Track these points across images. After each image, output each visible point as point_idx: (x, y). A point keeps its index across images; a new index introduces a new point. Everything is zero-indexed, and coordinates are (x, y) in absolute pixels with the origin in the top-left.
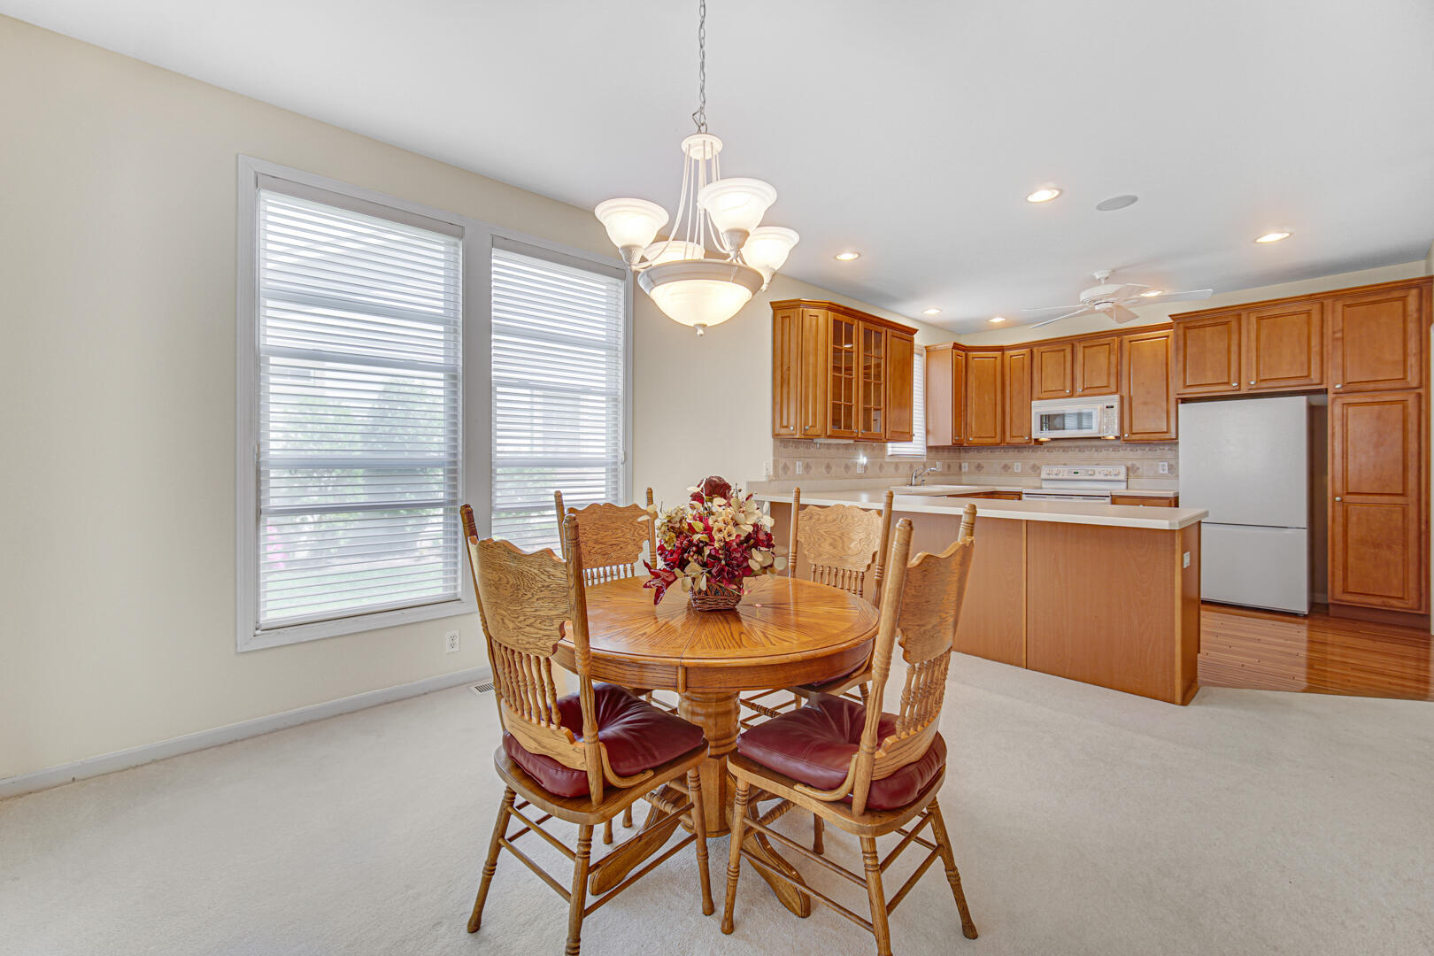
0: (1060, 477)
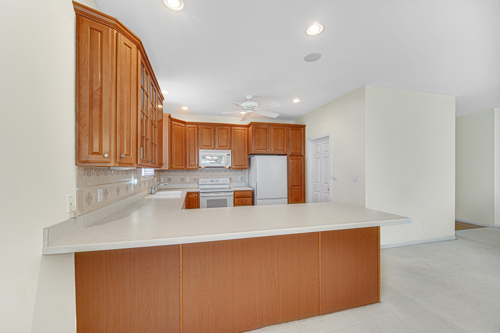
0: (207, 183)
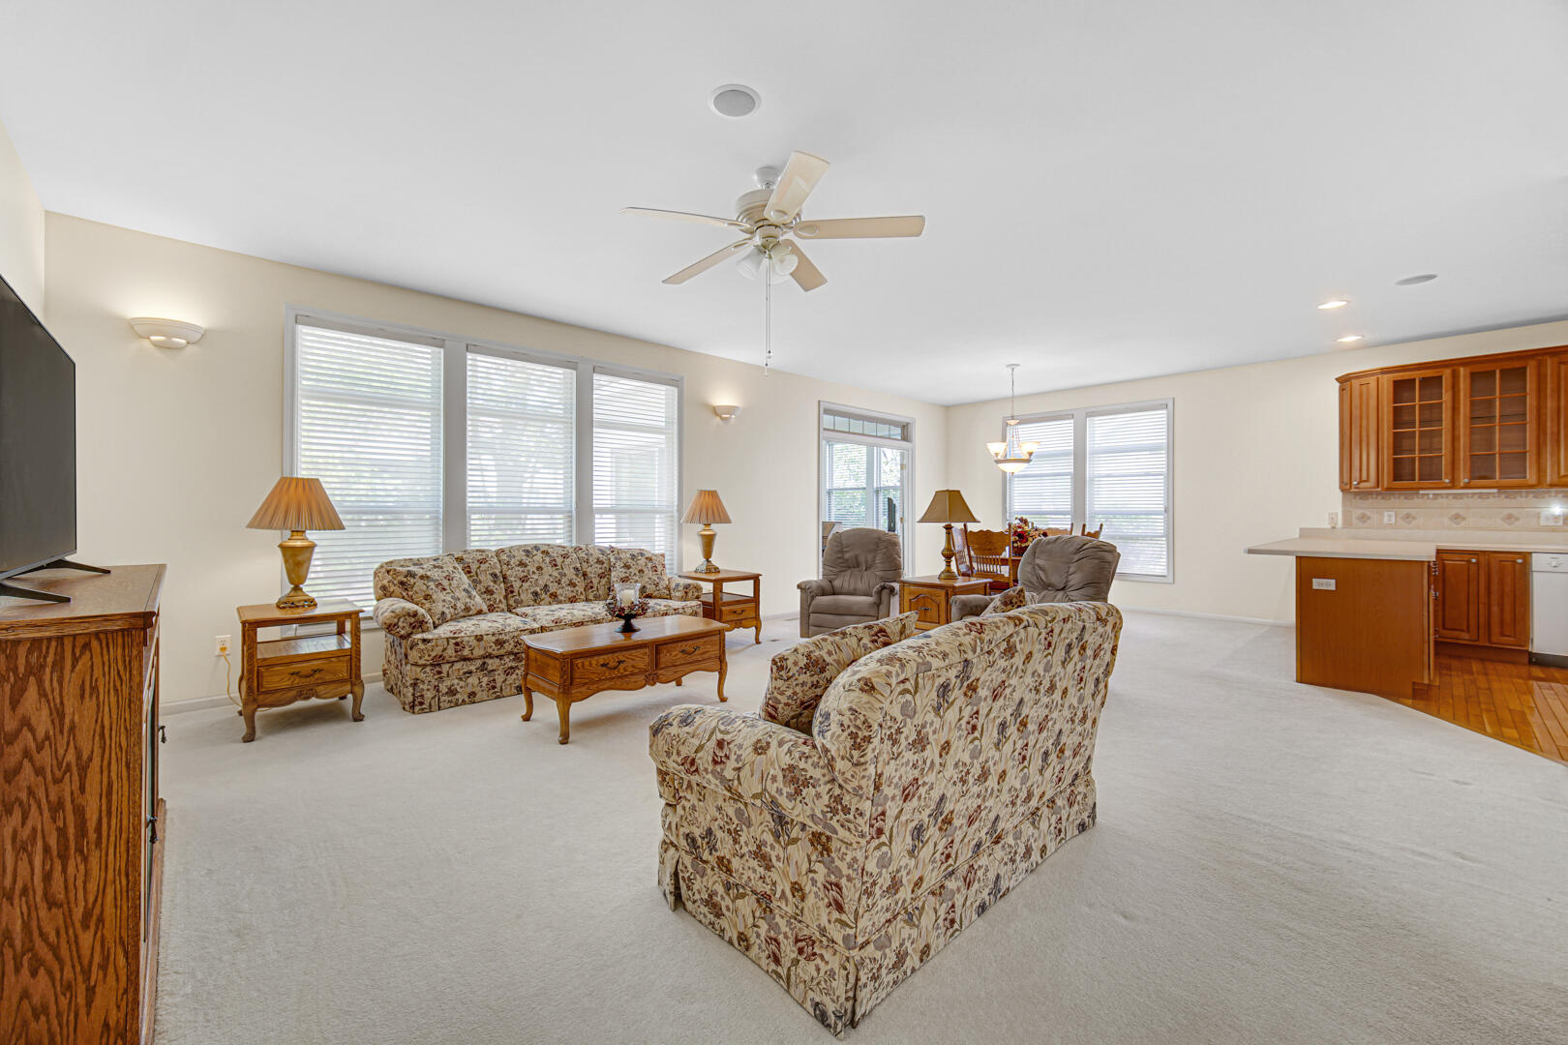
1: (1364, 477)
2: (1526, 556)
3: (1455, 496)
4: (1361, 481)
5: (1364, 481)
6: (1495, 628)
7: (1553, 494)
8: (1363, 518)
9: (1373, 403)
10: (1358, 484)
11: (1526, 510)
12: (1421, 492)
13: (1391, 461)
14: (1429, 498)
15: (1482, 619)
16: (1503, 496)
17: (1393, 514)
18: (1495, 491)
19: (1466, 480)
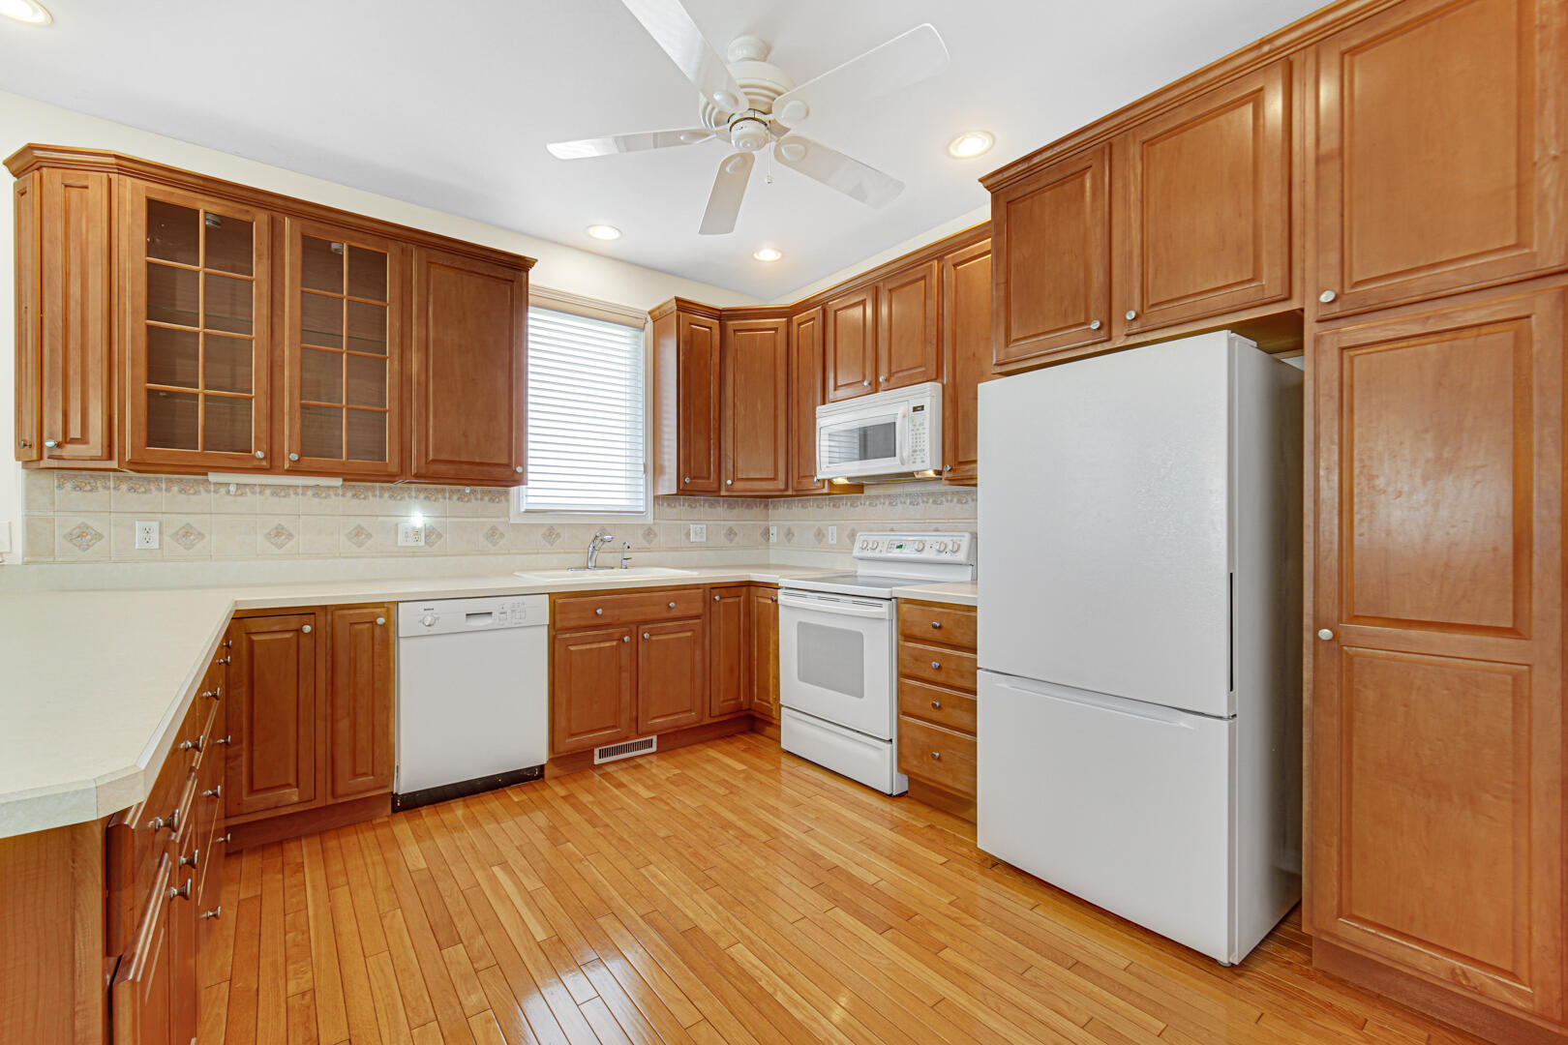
0: (877, 553)
1: (75, 432)
2: (389, 608)
3: (277, 490)
4: (66, 440)
5: (74, 441)
6: (344, 765)
7: (413, 494)
8: (82, 536)
9: (97, 239)
10: (59, 445)
11: (380, 519)
12: (213, 477)
13: (143, 397)
14: (228, 492)
15: (321, 749)
16: (349, 494)
17: (155, 525)
18: (338, 482)
19: (294, 457)
